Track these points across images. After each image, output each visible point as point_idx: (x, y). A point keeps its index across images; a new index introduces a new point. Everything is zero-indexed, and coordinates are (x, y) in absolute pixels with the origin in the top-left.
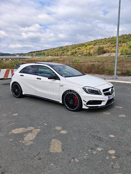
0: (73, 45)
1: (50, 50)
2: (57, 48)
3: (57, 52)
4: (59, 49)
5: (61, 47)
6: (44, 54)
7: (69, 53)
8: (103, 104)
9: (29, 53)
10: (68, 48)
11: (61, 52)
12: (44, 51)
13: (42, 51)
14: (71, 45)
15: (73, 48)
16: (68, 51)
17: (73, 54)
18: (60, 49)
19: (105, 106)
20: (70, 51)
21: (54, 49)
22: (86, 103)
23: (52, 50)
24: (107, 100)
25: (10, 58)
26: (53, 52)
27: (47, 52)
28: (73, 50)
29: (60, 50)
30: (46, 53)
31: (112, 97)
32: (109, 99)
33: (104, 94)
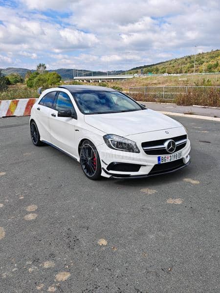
0: (213, 52)
1: (169, 63)
2: (181, 59)
3: (180, 67)
4: (184, 60)
5: (190, 57)
6: (157, 70)
7: (204, 67)
8: (143, 171)
9: (132, 69)
10: (203, 58)
11: (188, 65)
12: (158, 66)
13: (154, 65)
14: (210, 51)
15: (212, 57)
16: (202, 64)
17: (210, 68)
18: (186, 59)
19: (147, 176)
20: (204, 64)
21: (176, 60)
22: (107, 166)
23: (172, 62)
24: (154, 165)
25: (100, 79)
26: (173, 66)
27: (163, 66)
28: (212, 62)
29: (186, 62)
30: (160, 68)
31: (170, 158)
32: (161, 163)
33: (145, 152)
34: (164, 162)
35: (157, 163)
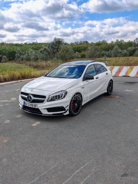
34: (26, 105)
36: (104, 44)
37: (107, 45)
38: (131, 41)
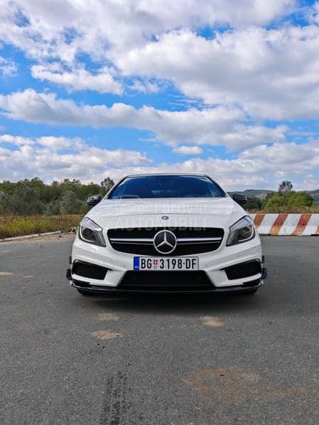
8: (111, 281)
24: (125, 270)
31: (160, 264)
32: (141, 269)
33: (112, 245)
34: (146, 269)
35: (132, 269)
36: (37, 185)
37: (44, 188)
38: (94, 183)
